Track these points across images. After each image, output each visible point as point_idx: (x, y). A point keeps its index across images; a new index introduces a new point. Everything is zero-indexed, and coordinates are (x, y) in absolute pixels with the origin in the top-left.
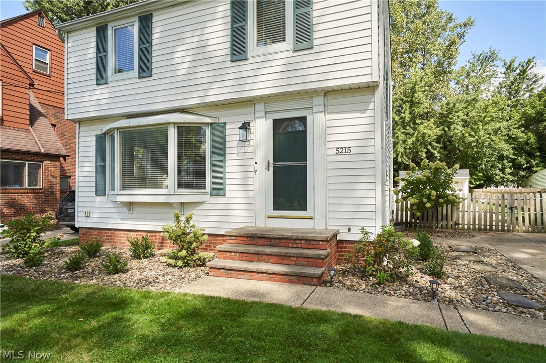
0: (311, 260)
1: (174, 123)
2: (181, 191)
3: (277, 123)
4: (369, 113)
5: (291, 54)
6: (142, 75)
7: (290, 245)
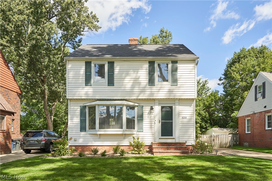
0: (184, 148)
1: (126, 105)
2: (127, 130)
3: (162, 107)
4: (192, 107)
5: (170, 86)
6: (109, 85)
7: (175, 145)
